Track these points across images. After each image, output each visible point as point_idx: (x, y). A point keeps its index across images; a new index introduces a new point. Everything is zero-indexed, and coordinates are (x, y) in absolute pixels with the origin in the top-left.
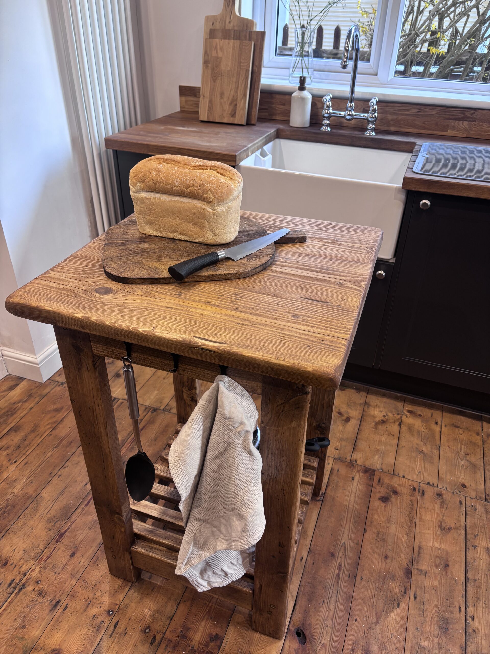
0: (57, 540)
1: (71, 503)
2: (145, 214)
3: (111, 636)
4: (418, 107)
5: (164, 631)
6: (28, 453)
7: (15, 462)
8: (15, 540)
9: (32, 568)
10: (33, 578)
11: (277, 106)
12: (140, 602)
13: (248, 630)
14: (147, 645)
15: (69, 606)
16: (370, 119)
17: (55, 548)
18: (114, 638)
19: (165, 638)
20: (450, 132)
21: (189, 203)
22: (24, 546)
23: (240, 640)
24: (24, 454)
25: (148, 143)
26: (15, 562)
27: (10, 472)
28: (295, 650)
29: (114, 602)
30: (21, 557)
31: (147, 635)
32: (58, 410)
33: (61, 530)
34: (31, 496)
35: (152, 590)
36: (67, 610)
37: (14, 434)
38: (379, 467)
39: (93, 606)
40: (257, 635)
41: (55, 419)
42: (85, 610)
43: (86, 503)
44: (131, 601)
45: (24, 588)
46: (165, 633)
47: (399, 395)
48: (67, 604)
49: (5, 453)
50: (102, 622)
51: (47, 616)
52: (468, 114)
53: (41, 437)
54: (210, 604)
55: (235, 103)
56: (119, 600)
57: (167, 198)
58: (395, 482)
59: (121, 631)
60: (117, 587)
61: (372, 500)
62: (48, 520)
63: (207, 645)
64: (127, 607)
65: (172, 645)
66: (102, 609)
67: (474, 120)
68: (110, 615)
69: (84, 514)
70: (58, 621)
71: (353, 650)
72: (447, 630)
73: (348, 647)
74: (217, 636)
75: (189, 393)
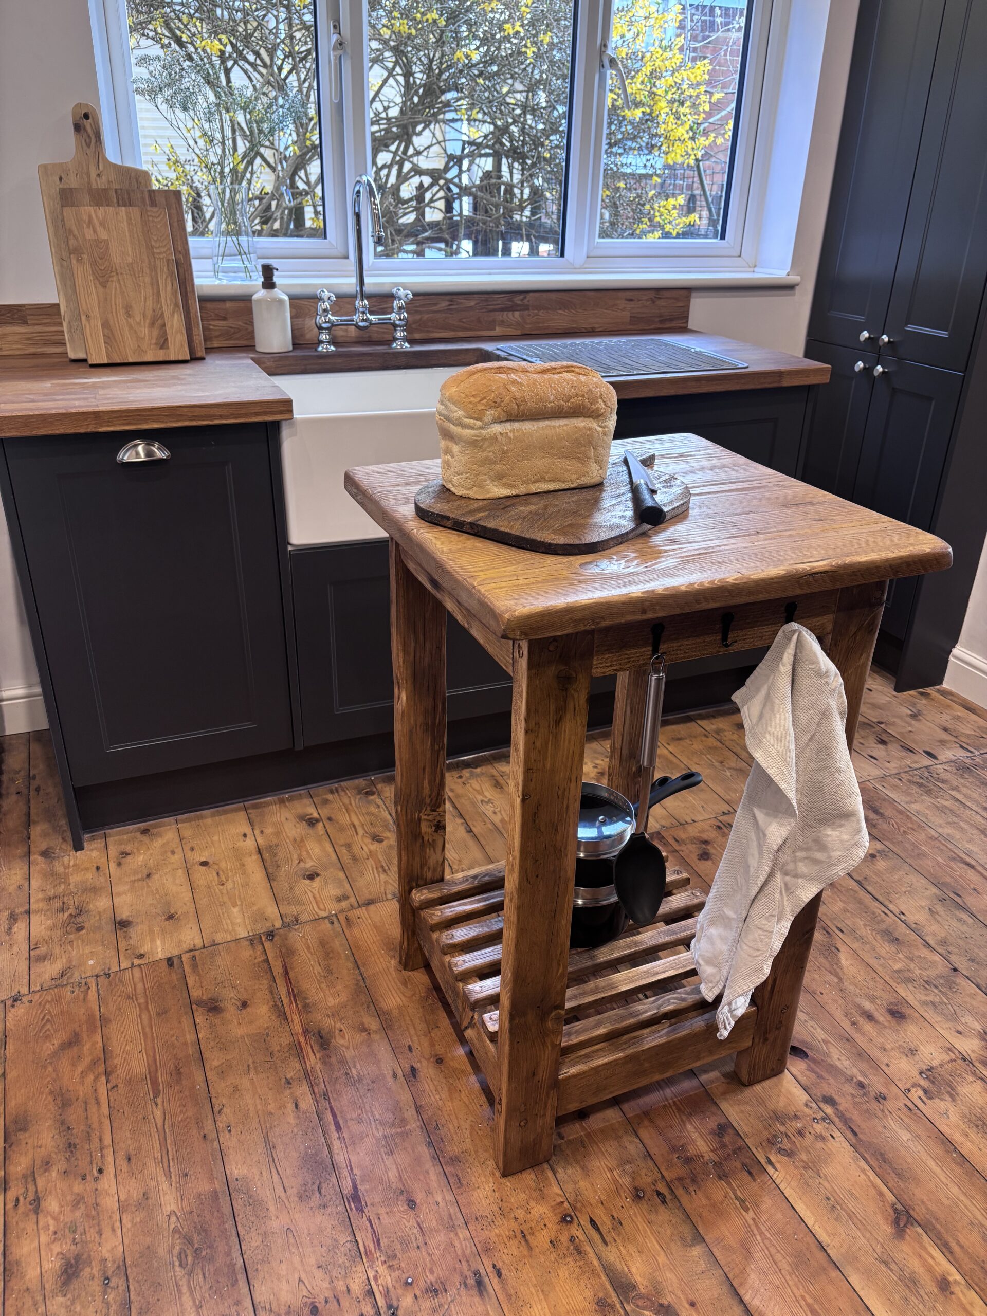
0: (357, 1209)
1: (309, 1147)
2: (495, 462)
3: (605, 1242)
4: (448, 297)
5: (660, 1176)
6: (107, 1141)
7: (100, 1171)
8: (283, 1269)
9: (371, 1275)
10: (390, 1286)
11: (211, 323)
12: (586, 1172)
13: (742, 1092)
14: (662, 1208)
15: (499, 1265)
16: (397, 322)
17: (370, 1221)
18: (612, 1241)
19: (671, 1182)
20: (498, 331)
21: (566, 425)
22: (312, 1261)
23: (748, 1108)
24: (101, 1149)
25: (96, 409)
26: (329, 1294)
27: (113, 1190)
28: (808, 1070)
29: (553, 1204)
30: (328, 1279)
31: (646, 1198)
32: (74, 1041)
33: (345, 1192)
34: (215, 1192)
35: (584, 1147)
36: (503, 1272)
37: (27, 1135)
38: (658, 826)
39: (533, 1234)
40: (758, 1088)
41: (87, 1060)
42: (530, 1249)
43: (332, 1127)
44: (575, 1183)
45: (397, 1309)
46: (663, 1177)
48: (494, 1266)
49: (54, 1174)
50: (572, 1239)
51: (485, 1305)
52: (518, 300)
53: (98, 1103)
54: (671, 1101)
55: (160, 322)
56: (558, 1195)
57: (531, 426)
58: (692, 831)
59: (609, 1224)
60: (533, 1184)
61: (693, 865)
62: (300, 1197)
63: (723, 1146)
64: (578, 1193)
65: (688, 1181)
66: (549, 1225)
67: (526, 308)
68: (571, 1222)
69: (353, 1143)
70: (509, 1297)
71: (853, 1024)
72: (897, 939)
73: (846, 1025)
74: (720, 1127)
75: (430, 818)
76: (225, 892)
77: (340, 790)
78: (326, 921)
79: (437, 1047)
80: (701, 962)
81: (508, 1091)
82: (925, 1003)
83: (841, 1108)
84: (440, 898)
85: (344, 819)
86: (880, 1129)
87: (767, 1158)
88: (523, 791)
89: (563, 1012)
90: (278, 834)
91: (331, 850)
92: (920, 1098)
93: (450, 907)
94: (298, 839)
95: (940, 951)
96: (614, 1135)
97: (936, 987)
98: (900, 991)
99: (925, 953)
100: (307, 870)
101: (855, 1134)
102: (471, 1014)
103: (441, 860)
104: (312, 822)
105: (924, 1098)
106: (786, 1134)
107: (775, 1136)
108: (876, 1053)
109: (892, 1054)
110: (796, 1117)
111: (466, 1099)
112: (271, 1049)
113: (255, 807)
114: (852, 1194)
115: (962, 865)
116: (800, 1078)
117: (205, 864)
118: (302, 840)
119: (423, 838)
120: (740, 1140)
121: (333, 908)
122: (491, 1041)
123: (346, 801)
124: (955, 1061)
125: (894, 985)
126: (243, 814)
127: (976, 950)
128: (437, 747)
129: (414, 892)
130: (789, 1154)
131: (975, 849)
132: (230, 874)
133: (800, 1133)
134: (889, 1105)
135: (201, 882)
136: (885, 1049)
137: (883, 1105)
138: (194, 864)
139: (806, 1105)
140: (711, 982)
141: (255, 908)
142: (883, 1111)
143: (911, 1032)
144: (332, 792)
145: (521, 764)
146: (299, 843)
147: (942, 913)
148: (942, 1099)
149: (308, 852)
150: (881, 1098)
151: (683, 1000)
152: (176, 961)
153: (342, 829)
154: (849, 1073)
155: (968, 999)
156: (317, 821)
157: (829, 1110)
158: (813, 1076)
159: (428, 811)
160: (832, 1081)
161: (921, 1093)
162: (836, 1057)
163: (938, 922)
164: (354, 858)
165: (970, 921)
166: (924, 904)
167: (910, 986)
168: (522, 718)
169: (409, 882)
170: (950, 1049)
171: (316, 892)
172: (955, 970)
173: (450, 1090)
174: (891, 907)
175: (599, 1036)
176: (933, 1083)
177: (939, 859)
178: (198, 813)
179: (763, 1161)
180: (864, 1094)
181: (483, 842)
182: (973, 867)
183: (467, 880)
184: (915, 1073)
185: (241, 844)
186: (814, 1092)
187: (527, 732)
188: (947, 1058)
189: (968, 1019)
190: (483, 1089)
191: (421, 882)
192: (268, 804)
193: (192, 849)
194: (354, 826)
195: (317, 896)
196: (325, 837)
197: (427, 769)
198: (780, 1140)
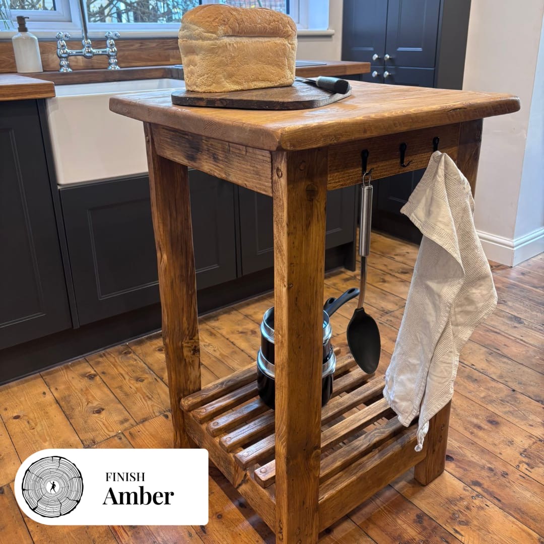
13: (424, 490)
23: (431, 500)
28: (456, 467)
40: (432, 485)
47: (256, 298)
54: (382, 507)
63: (425, 529)
71: (472, 433)
72: (476, 380)
73: (468, 435)
74: (419, 516)
75: (189, 345)
76: (36, 433)
77: (106, 354)
78: (116, 438)
79: (216, 507)
80: (397, 400)
81: (288, 520)
82: (506, 413)
83: (486, 487)
84: (201, 401)
85: (114, 371)
86: (512, 494)
87: (454, 529)
88: (288, 280)
89: (319, 451)
90: (68, 388)
91: (108, 392)
92: (526, 469)
93: (211, 405)
94: (84, 389)
95: (501, 381)
96: (353, 539)
97: (508, 402)
98: (489, 408)
99: (494, 384)
100: (95, 408)
101: (499, 501)
102: (244, 473)
103: (198, 375)
104: (91, 377)
105: (529, 469)
106: (460, 511)
107: (454, 514)
108: (491, 448)
109: (501, 446)
110: (462, 499)
111: (245, 539)
112: (93, 537)
113: (48, 374)
114: (513, 539)
115: (493, 333)
116: (454, 473)
117: (17, 417)
118: (87, 389)
119: (185, 360)
120: (434, 522)
121: (119, 429)
122: (264, 488)
123: (112, 360)
124: (536, 442)
125: (485, 406)
126: (40, 380)
127: (520, 377)
128: (190, 292)
129: (182, 400)
130: (466, 523)
131: (496, 324)
132: (38, 420)
133: (468, 508)
134: (511, 477)
135: (17, 430)
136: (495, 445)
137: (508, 479)
138: (9, 419)
139: (465, 489)
140: (407, 413)
141: (61, 440)
142: (509, 482)
143: (505, 431)
144: (101, 356)
145: (286, 261)
146: (85, 391)
147: (493, 361)
148: (539, 467)
149: (93, 396)
150: (505, 475)
151: (383, 432)
152: (5, 489)
153: (113, 378)
154: (481, 463)
155: (527, 406)
156: (95, 375)
157: (479, 489)
158: (461, 471)
159: (188, 340)
160: (473, 471)
161: (526, 466)
162: (470, 455)
163: (494, 366)
164: (127, 394)
165: (510, 362)
166: (482, 358)
167: (494, 404)
168: (285, 224)
169: (178, 394)
170: (531, 436)
171: (104, 421)
172: (514, 391)
173: (232, 535)
174: (465, 362)
175: (337, 467)
176: (530, 458)
177: (480, 332)
178: (6, 385)
179: (452, 532)
180: (495, 474)
181: (212, 370)
182: (499, 333)
183: (217, 386)
184: (518, 455)
185: (42, 399)
186: (465, 480)
187: (289, 234)
188: (532, 442)
189: (532, 417)
190: (256, 529)
191: (186, 393)
192: (57, 371)
193: (6, 409)
194: (122, 375)
195: (106, 423)
196: (103, 384)
197: (185, 309)
198: (457, 516)
